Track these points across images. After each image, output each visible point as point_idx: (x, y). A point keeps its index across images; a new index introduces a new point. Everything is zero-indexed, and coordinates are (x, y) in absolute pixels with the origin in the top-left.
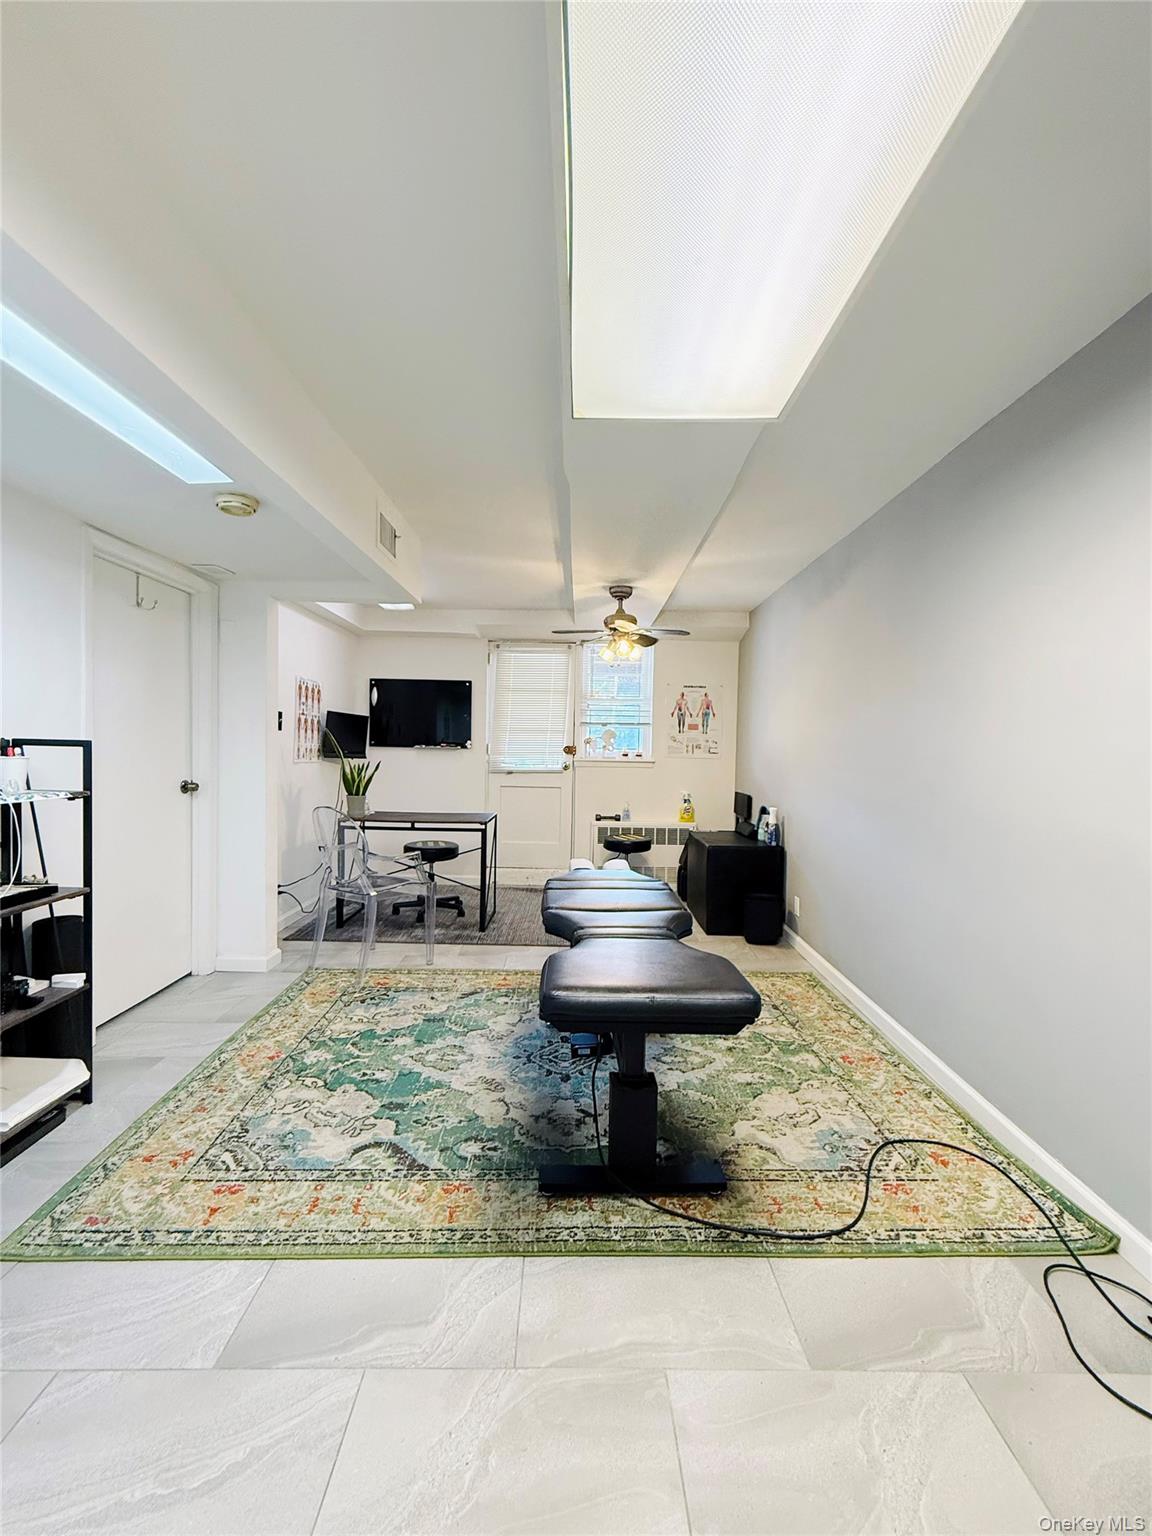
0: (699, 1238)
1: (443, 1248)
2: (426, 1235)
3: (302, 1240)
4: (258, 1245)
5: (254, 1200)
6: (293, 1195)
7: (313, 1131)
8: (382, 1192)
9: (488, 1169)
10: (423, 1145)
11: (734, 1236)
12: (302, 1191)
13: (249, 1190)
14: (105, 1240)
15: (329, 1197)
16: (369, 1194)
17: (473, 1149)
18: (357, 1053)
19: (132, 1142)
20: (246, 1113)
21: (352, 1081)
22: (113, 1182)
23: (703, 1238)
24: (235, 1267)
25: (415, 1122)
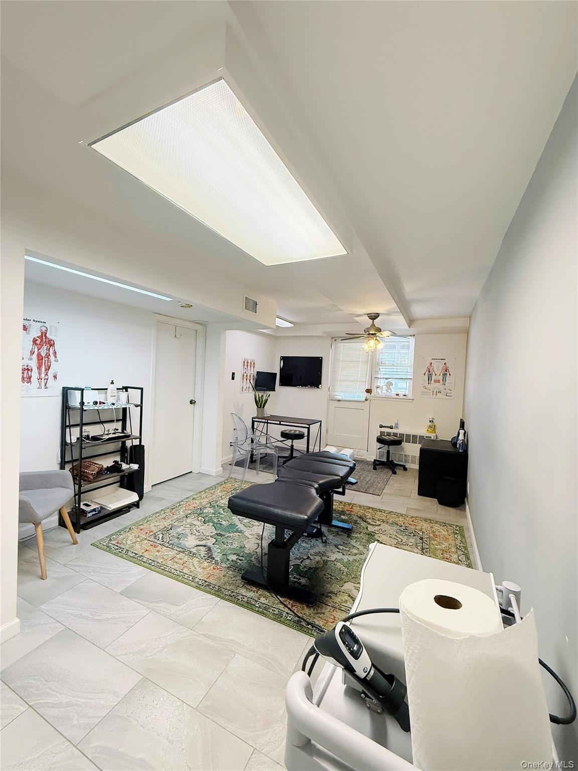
0: (289, 618)
1: (198, 586)
2: (197, 580)
3: (162, 568)
4: (151, 565)
5: (158, 551)
6: (170, 553)
7: (189, 535)
8: (194, 562)
9: (234, 566)
10: (219, 550)
11: (303, 623)
12: (172, 553)
13: (159, 548)
14: (117, 549)
15: (179, 558)
16: (190, 561)
17: (234, 557)
18: (222, 512)
19: (141, 523)
20: (175, 524)
21: (213, 522)
22: (128, 534)
23: (290, 619)
24: (141, 568)
25: (222, 542)
